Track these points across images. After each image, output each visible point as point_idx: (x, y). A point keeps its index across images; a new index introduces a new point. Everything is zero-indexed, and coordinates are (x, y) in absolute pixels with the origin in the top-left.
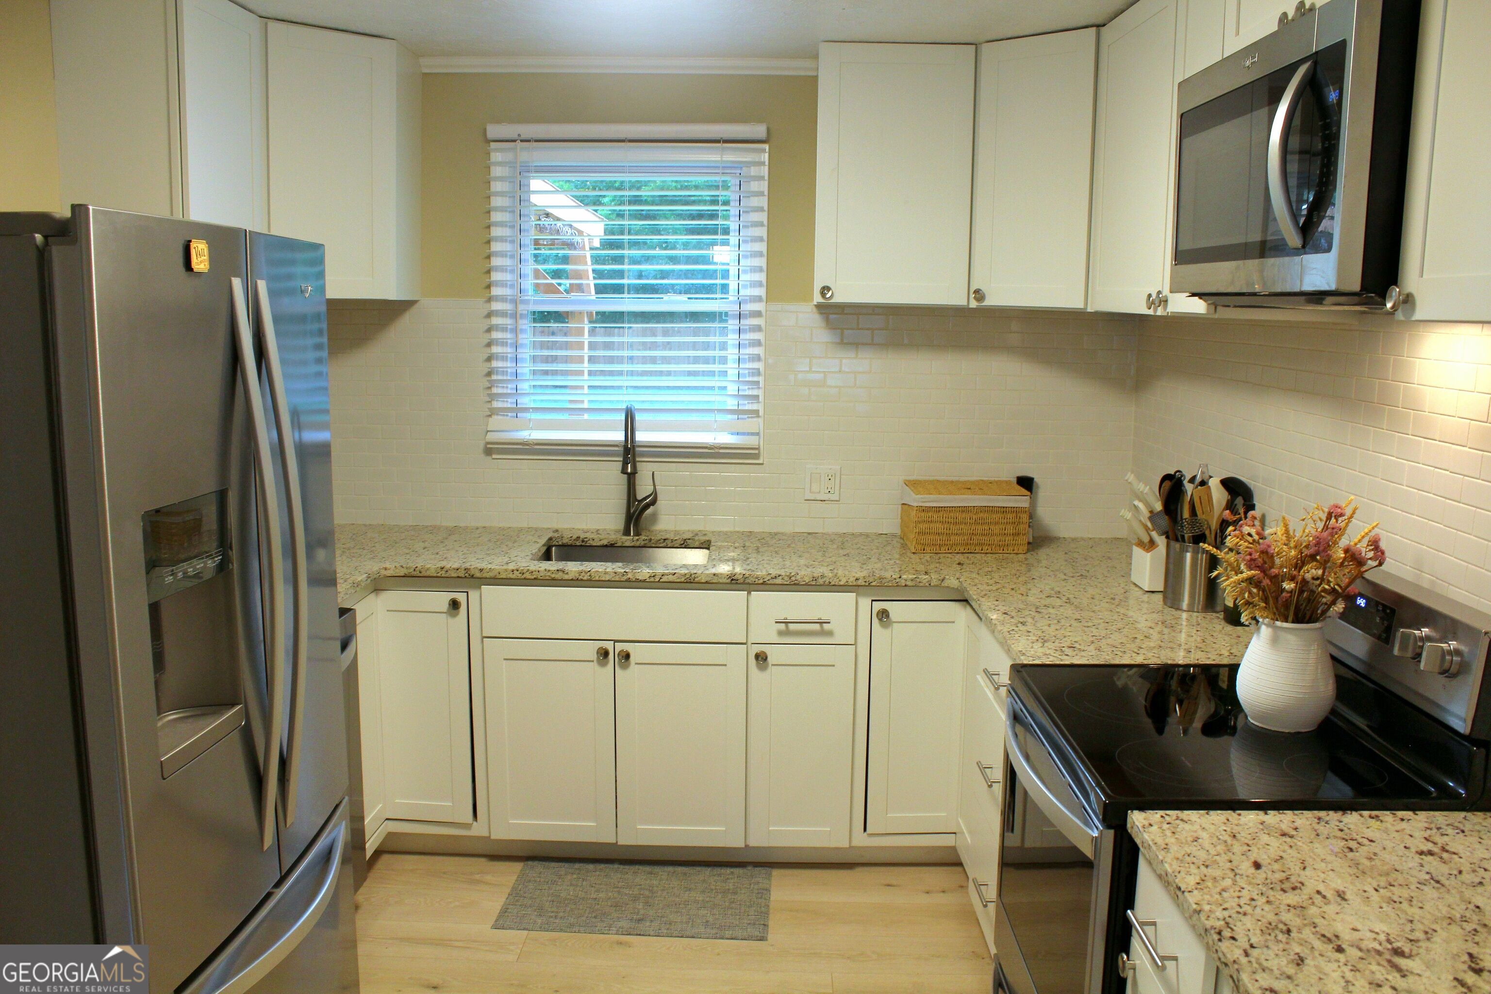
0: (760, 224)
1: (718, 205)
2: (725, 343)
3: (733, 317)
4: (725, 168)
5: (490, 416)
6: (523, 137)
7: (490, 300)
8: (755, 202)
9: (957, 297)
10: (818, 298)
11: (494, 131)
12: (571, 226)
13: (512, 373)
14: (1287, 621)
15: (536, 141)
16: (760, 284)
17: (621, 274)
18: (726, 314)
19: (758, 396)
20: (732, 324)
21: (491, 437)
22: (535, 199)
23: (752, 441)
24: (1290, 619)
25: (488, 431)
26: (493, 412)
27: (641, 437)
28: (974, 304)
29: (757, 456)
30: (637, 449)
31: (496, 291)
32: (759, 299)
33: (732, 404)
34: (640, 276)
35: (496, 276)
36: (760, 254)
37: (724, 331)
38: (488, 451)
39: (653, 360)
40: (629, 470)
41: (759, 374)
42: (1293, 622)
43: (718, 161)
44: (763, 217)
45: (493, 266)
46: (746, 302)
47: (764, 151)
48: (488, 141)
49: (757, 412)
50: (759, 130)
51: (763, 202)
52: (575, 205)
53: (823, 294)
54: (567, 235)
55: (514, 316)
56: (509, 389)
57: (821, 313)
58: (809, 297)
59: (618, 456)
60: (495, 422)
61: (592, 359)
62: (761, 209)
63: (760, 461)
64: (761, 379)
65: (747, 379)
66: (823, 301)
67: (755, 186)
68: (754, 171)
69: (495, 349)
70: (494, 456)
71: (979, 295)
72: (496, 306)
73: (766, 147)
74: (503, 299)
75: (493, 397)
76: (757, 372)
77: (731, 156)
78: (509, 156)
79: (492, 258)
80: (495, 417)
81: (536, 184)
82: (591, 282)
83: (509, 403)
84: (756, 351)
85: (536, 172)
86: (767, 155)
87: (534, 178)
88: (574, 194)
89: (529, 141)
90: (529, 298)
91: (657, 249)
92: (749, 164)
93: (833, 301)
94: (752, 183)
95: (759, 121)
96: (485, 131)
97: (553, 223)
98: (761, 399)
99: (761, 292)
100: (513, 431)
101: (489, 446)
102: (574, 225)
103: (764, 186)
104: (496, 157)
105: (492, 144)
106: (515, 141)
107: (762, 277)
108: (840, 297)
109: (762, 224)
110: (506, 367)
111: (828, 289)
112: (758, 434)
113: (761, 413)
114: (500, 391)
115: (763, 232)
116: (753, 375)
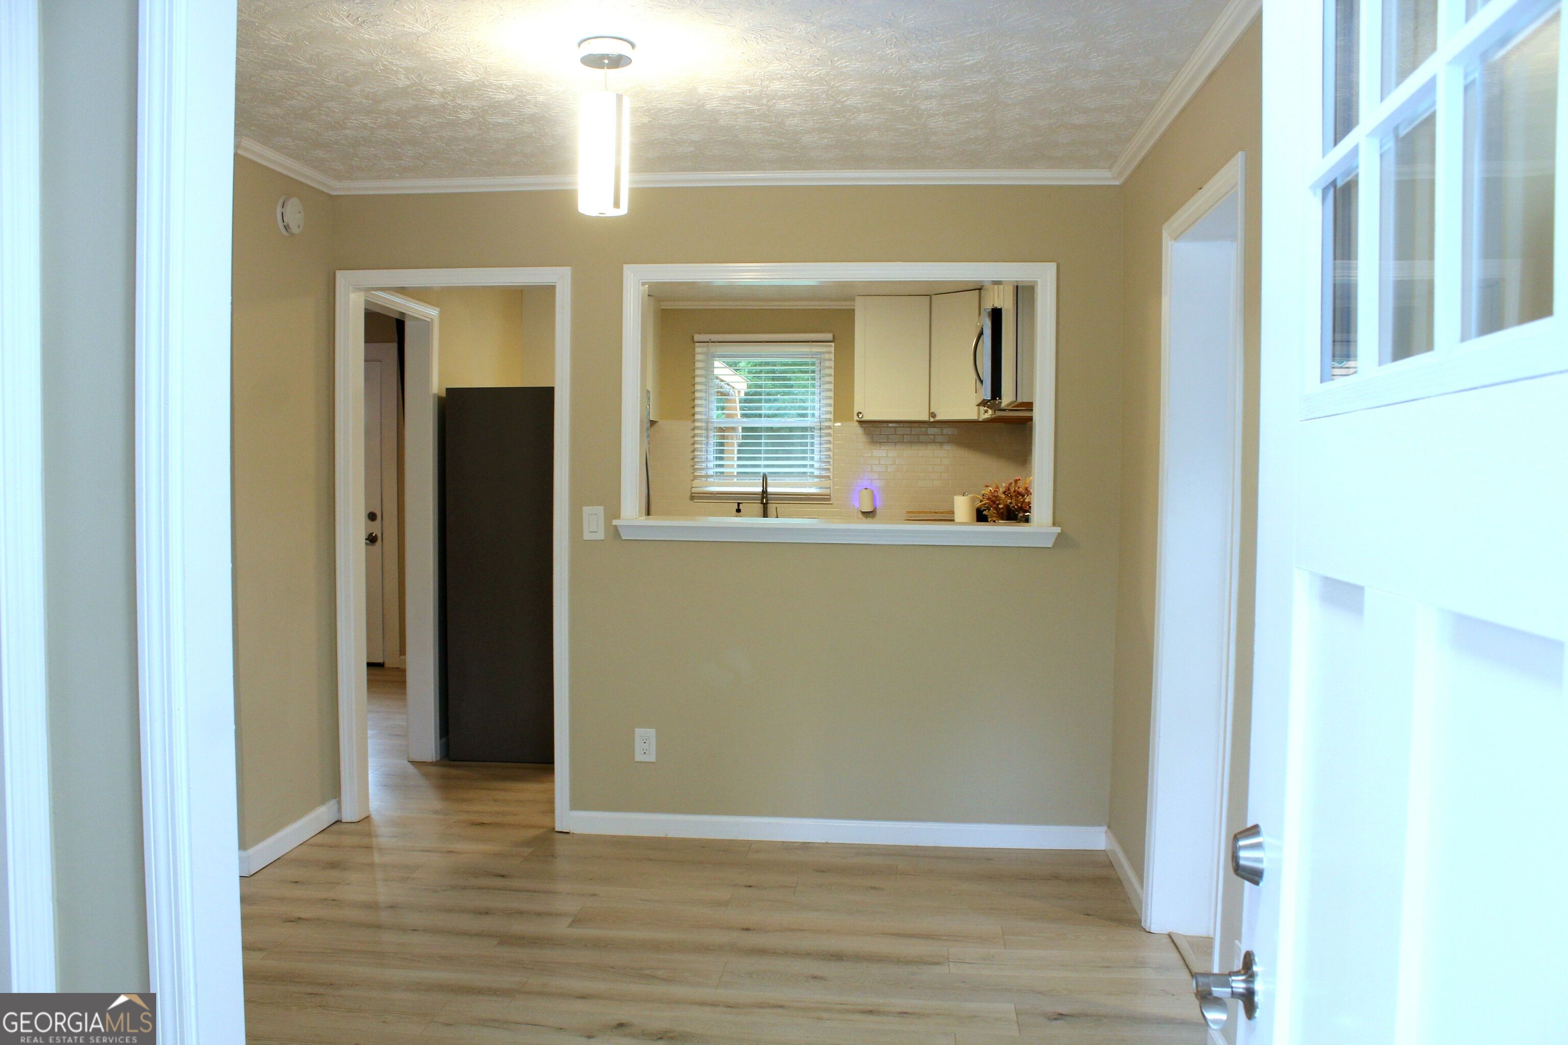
0: (830, 383)
1: (809, 366)
2: (813, 443)
3: (817, 429)
4: (813, 355)
5: (693, 480)
6: (712, 340)
7: (694, 421)
8: (827, 371)
9: (925, 417)
10: (856, 418)
11: (697, 337)
12: (728, 384)
13: (705, 458)
14: (1003, 520)
15: (719, 342)
16: (830, 412)
17: (760, 408)
18: (814, 428)
19: (829, 469)
20: (816, 433)
21: (694, 490)
22: (716, 372)
23: (826, 491)
24: (1005, 518)
25: (692, 487)
26: (695, 477)
27: (770, 490)
28: (932, 420)
29: (829, 499)
30: (769, 496)
31: (697, 417)
32: (830, 420)
33: (816, 473)
34: (770, 408)
35: (697, 409)
36: (830, 398)
37: (813, 437)
38: (692, 498)
39: (777, 452)
40: (765, 502)
41: (830, 458)
42: (1006, 520)
43: (808, 352)
44: (832, 379)
45: (696, 405)
46: (823, 422)
47: (831, 346)
48: (695, 342)
49: (828, 477)
50: (829, 336)
51: (832, 371)
52: (734, 374)
53: (858, 416)
54: (727, 388)
55: (707, 429)
56: (704, 465)
57: (861, 427)
58: (851, 419)
59: (758, 500)
60: (696, 483)
61: (739, 459)
62: (830, 375)
63: (831, 503)
64: (831, 461)
65: (824, 460)
66: (859, 419)
67: (827, 364)
68: (827, 356)
69: (696, 446)
70: (695, 501)
71: (933, 415)
72: (697, 424)
73: (833, 344)
74: (700, 421)
75: (695, 470)
76: (829, 457)
77: (816, 349)
78: (705, 350)
79: (696, 401)
80: (696, 480)
81: (717, 364)
82: (739, 412)
83: (703, 473)
84: (828, 446)
85: (718, 357)
86: (833, 348)
87: (716, 360)
88: (734, 368)
89: (715, 342)
90: (714, 420)
91: (779, 395)
92: (824, 353)
93: (863, 419)
94: (826, 362)
95: (829, 332)
96: (693, 338)
97: (719, 383)
98: (831, 470)
99: (831, 416)
100: (704, 487)
101: (693, 495)
102: (730, 383)
103: (832, 364)
104: (698, 350)
105: (696, 344)
106: (708, 342)
107: (831, 409)
108: (867, 417)
109: (831, 383)
110: (702, 455)
111: (860, 413)
112: (830, 488)
113: (831, 478)
114: (698, 467)
115: (832, 387)
116: (827, 458)
